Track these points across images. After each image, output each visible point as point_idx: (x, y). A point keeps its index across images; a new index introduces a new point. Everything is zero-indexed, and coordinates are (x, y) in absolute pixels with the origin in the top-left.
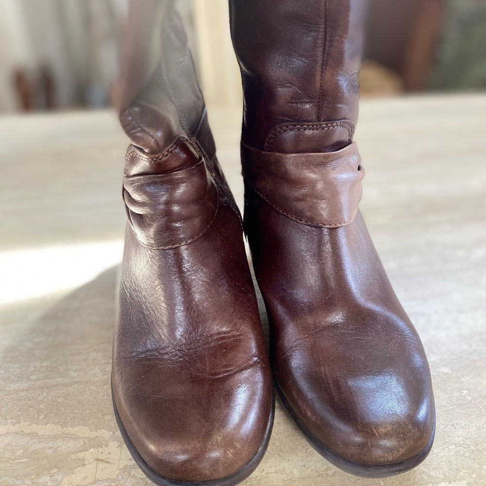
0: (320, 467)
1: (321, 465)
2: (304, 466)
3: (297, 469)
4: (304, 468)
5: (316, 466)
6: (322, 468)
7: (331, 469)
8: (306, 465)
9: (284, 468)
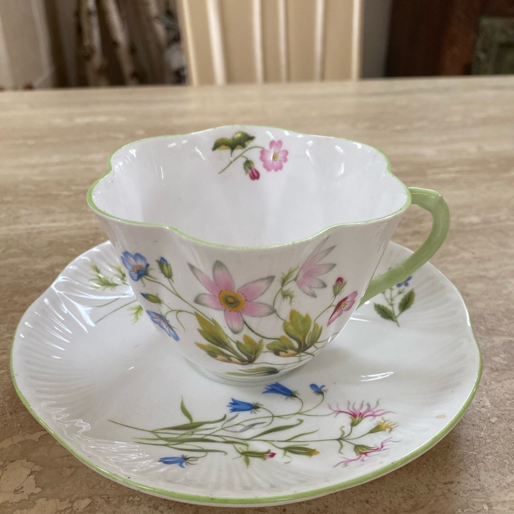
0: (400, 504)
1: (402, 500)
2: (367, 502)
3: (354, 507)
4: (367, 506)
5: (391, 502)
6: (404, 505)
7: (423, 507)
8: (370, 500)
9: (327, 507)
